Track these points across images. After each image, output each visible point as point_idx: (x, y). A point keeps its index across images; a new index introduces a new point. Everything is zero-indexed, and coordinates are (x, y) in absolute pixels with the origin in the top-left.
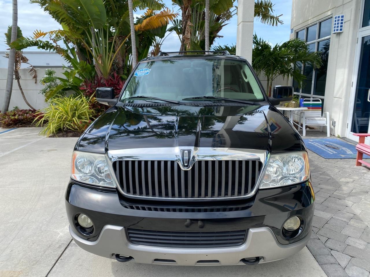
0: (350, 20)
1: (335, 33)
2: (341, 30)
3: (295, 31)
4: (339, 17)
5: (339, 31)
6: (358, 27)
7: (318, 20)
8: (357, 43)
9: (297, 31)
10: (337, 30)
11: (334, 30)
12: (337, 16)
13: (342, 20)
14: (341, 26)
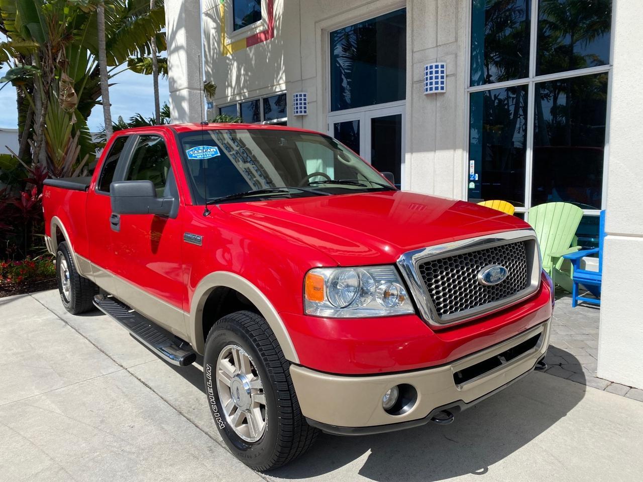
0: (316, 101)
1: (295, 116)
2: (305, 112)
3: (216, 106)
4: (301, 95)
5: (303, 114)
6: (327, 112)
7: (262, 95)
8: (328, 130)
9: (220, 106)
10: (301, 112)
11: (297, 112)
12: (298, 94)
13: (305, 100)
14: (305, 108)
